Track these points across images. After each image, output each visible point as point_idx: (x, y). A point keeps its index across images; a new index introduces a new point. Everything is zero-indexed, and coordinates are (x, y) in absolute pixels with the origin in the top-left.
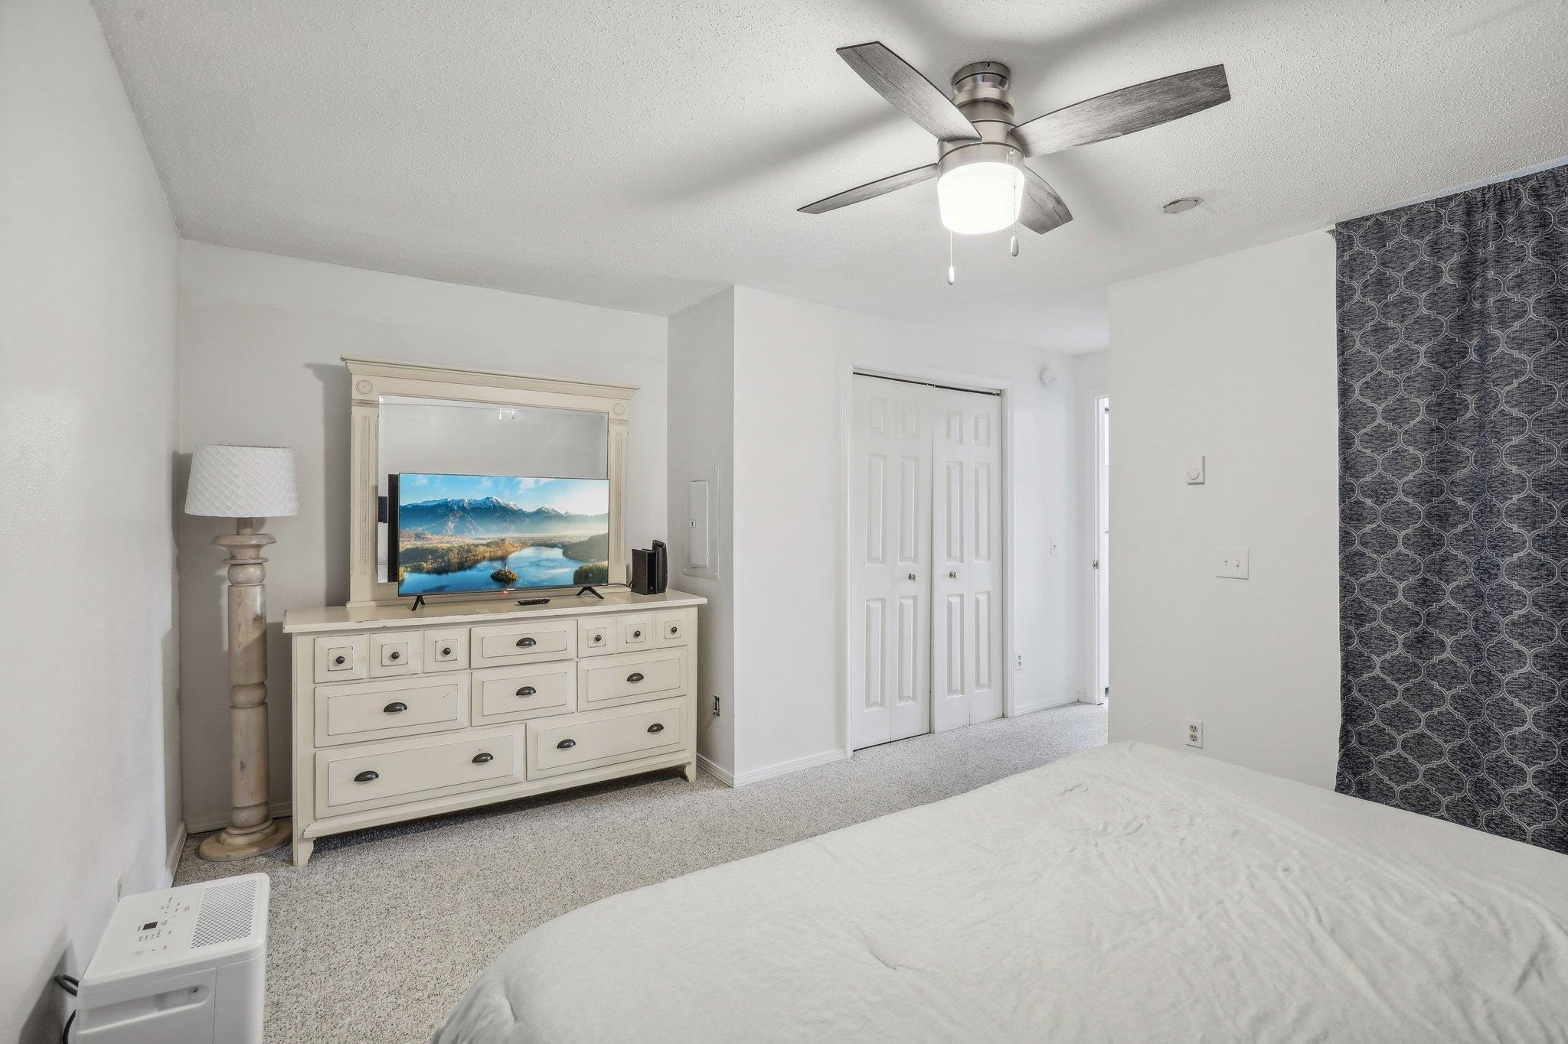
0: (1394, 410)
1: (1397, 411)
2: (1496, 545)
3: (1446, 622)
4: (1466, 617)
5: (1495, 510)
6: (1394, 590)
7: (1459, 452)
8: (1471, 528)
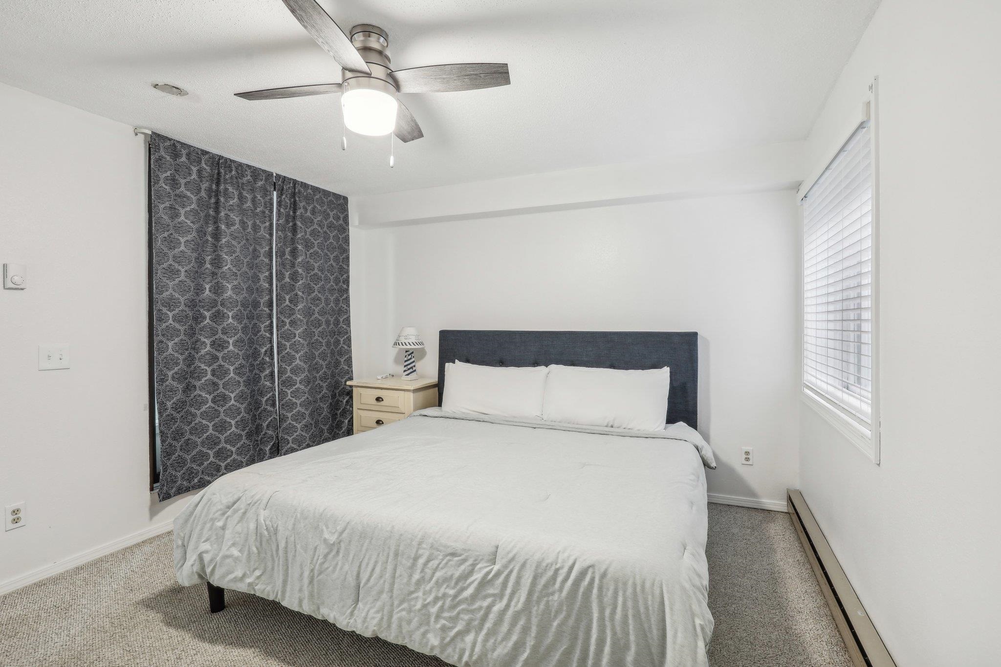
0: (180, 257)
1: (181, 258)
2: (227, 332)
3: (196, 375)
4: (206, 370)
5: (226, 315)
6: (178, 361)
7: (202, 285)
8: (208, 325)
